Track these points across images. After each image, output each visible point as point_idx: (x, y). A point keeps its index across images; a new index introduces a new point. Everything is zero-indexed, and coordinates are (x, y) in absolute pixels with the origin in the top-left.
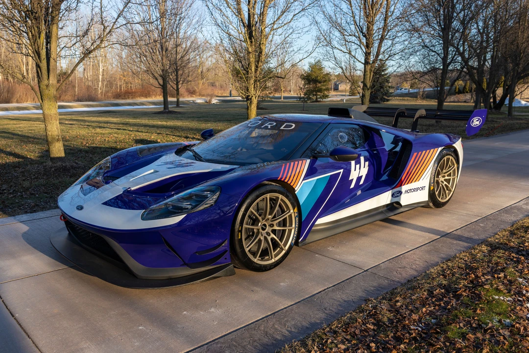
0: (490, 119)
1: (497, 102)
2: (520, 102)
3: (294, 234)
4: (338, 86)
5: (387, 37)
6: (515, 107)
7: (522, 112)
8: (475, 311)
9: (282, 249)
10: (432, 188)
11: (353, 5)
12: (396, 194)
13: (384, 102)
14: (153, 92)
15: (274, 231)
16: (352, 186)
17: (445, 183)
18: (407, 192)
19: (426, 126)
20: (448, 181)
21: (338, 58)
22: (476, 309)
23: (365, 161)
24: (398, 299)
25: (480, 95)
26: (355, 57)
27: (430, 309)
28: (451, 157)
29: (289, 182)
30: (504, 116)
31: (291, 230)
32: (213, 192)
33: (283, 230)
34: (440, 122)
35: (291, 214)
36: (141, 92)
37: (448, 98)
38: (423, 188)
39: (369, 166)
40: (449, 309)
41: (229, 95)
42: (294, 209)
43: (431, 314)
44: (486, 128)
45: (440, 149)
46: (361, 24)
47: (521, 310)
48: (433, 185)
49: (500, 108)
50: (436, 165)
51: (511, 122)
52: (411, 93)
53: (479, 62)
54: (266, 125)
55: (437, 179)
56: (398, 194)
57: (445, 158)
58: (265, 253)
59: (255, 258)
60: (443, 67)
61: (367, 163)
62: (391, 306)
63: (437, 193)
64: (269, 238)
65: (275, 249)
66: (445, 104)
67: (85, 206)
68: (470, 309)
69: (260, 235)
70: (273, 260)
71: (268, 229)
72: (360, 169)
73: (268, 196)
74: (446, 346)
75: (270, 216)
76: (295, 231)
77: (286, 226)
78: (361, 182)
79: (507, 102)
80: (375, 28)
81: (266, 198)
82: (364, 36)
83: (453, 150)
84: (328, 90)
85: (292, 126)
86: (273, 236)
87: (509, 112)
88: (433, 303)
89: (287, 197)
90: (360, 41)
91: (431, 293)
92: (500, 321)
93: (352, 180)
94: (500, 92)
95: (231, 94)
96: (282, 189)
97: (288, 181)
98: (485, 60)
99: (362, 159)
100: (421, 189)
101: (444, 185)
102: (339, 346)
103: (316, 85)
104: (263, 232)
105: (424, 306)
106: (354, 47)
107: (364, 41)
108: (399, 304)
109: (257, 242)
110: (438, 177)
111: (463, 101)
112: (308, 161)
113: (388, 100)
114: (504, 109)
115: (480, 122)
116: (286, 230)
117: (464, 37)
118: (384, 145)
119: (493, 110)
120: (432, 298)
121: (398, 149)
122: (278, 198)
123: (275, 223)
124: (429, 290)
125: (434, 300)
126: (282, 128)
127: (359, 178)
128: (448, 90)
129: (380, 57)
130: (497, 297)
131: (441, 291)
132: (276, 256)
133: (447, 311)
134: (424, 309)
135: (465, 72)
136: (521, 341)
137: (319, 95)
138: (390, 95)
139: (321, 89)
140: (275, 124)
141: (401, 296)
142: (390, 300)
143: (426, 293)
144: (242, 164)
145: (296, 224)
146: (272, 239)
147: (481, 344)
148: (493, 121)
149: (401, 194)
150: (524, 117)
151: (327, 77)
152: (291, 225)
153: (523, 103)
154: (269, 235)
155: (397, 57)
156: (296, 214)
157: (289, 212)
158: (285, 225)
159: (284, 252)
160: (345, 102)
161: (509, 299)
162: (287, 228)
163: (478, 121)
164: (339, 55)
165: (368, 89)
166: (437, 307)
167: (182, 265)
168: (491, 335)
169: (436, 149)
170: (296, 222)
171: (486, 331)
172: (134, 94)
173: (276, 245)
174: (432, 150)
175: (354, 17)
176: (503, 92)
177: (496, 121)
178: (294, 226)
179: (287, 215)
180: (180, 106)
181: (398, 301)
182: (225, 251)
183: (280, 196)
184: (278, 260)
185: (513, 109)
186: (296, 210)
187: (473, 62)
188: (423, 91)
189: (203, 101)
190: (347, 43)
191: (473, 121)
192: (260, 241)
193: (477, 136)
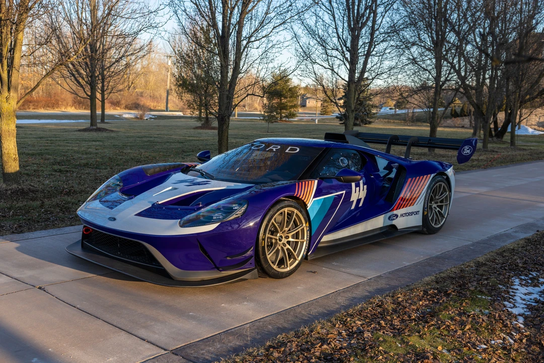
0: (489, 149)
1: (499, 129)
2: (527, 130)
3: (306, 246)
4: (306, 101)
5: (374, 53)
6: (518, 136)
7: (527, 142)
8: (461, 304)
9: (295, 259)
10: (426, 213)
11: (336, 16)
12: (392, 218)
13: (365, 124)
14: (62, 102)
15: (289, 242)
16: (353, 207)
17: (438, 209)
18: (402, 215)
19: (417, 155)
20: (441, 207)
21: (319, 75)
22: (462, 303)
23: (364, 184)
24: (399, 296)
25: (479, 120)
26: (337, 74)
27: (425, 303)
28: (443, 184)
29: (303, 199)
30: (507, 146)
31: (303, 242)
32: (241, 205)
33: (296, 242)
34: (434, 151)
35: (303, 228)
36: (46, 102)
37: (442, 122)
38: (417, 213)
39: (367, 189)
40: (441, 303)
41: (165, 109)
42: (306, 223)
43: (426, 306)
44: (485, 158)
45: (433, 175)
46: (344, 37)
47: (498, 304)
48: (426, 210)
49: (502, 137)
50: (429, 191)
51: (514, 153)
52: (398, 115)
53: (478, 81)
54: (271, 148)
55: (431, 204)
56: (394, 218)
57: (438, 184)
58: (282, 263)
59: (274, 265)
60: (436, 85)
61: (365, 186)
62: (394, 300)
63: (430, 218)
64: (285, 248)
65: (290, 259)
66: (439, 129)
67: (116, 217)
68: (457, 303)
69: (278, 245)
70: (288, 269)
71: (284, 240)
72: (359, 191)
73: (286, 210)
74: (438, 324)
75: (287, 229)
76: (306, 243)
77: (299, 239)
78: (361, 205)
79: (509, 129)
80: (360, 43)
81: (284, 212)
82: (348, 51)
83: (445, 177)
84: (295, 106)
85: (297, 149)
86: (288, 246)
87: (511, 142)
88: (428, 299)
89: (301, 212)
90: (344, 56)
91: (426, 292)
92: (481, 311)
93: (353, 201)
94: (501, 116)
95: (167, 108)
96: (297, 205)
97: (302, 197)
98: (484, 79)
99: (361, 182)
100: (415, 213)
101: (437, 211)
102: (357, 322)
103: (281, 100)
104: (280, 243)
105: (420, 300)
106: (337, 62)
107: (348, 55)
108: (400, 299)
109: (275, 252)
110: (431, 203)
111: (460, 126)
112: (316, 181)
113: (370, 123)
114: (507, 137)
115: (471, 151)
116: (298, 242)
117: (460, 52)
118: (378, 171)
119: (495, 139)
120: (427, 296)
121: (392, 175)
122: (294, 212)
123: (290, 235)
124: (424, 291)
125: (428, 297)
126: (287, 151)
127: (359, 201)
128: (442, 112)
129: (366, 75)
130: (480, 296)
131: (435, 291)
132: (291, 265)
133: (439, 304)
134: (421, 303)
135: (462, 93)
136: (495, 323)
137: (284, 113)
138: (373, 116)
139: (287, 106)
140: (279, 147)
141: (401, 294)
142: (393, 297)
143: (422, 293)
144: (256, 183)
145: (307, 237)
146: (288, 249)
147: (465, 323)
148: (493, 151)
149: (397, 217)
150: (529, 148)
151: (293, 91)
152: (303, 238)
153: (530, 130)
154: (285, 246)
155: (385, 76)
156: (308, 228)
157: (302, 225)
158: (297, 238)
159: (297, 262)
160: (317, 123)
161: (490, 298)
162: (300, 240)
163: (468, 149)
164: (320, 71)
165: (353, 111)
166: (431, 302)
167: (212, 269)
168: (473, 319)
169: (429, 175)
170: (307, 236)
171: (469, 316)
172: (36, 104)
173: (291, 255)
174: (425, 176)
175: (336, 29)
176: (505, 118)
177: (497, 152)
178: (305, 238)
179: (300, 229)
180: (106, 121)
181: (399, 297)
182: (250, 257)
183: (296, 211)
184: (292, 269)
185: (516, 138)
186: (308, 225)
187: (471, 82)
188: (413, 112)
189: (132, 116)
190: (329, 57)
191: (464, 150)
192: (278, 250)
193: (475, 167)
